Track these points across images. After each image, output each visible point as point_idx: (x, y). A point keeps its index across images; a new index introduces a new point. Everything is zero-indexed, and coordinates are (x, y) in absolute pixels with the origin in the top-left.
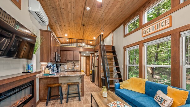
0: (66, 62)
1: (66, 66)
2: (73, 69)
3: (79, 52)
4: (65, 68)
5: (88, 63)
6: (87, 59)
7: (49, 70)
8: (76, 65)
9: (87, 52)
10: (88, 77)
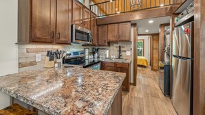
0: (106, 44)
1: (108, 51)
2: (119, 58)
3: (129, 24)
4: (106, 55)
5: (155, 47)
6: (153, 40)
7: (50, 60)
8: (125, 51)
9: (151, 22)
10: (155, 73)
